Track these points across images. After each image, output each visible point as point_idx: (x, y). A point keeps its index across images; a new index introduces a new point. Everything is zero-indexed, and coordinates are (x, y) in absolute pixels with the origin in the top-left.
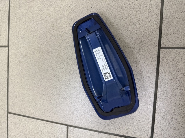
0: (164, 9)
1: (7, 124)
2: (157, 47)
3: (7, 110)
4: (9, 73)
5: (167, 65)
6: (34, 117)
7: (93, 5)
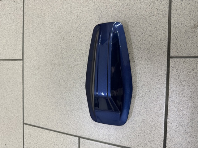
0: (172, 17)
1: (23, 135)
2: (166, 57)
3: (22, 121)
4: (24, 85)
5: (177, 75)
6: (48, 128)
7: (100, 17)
